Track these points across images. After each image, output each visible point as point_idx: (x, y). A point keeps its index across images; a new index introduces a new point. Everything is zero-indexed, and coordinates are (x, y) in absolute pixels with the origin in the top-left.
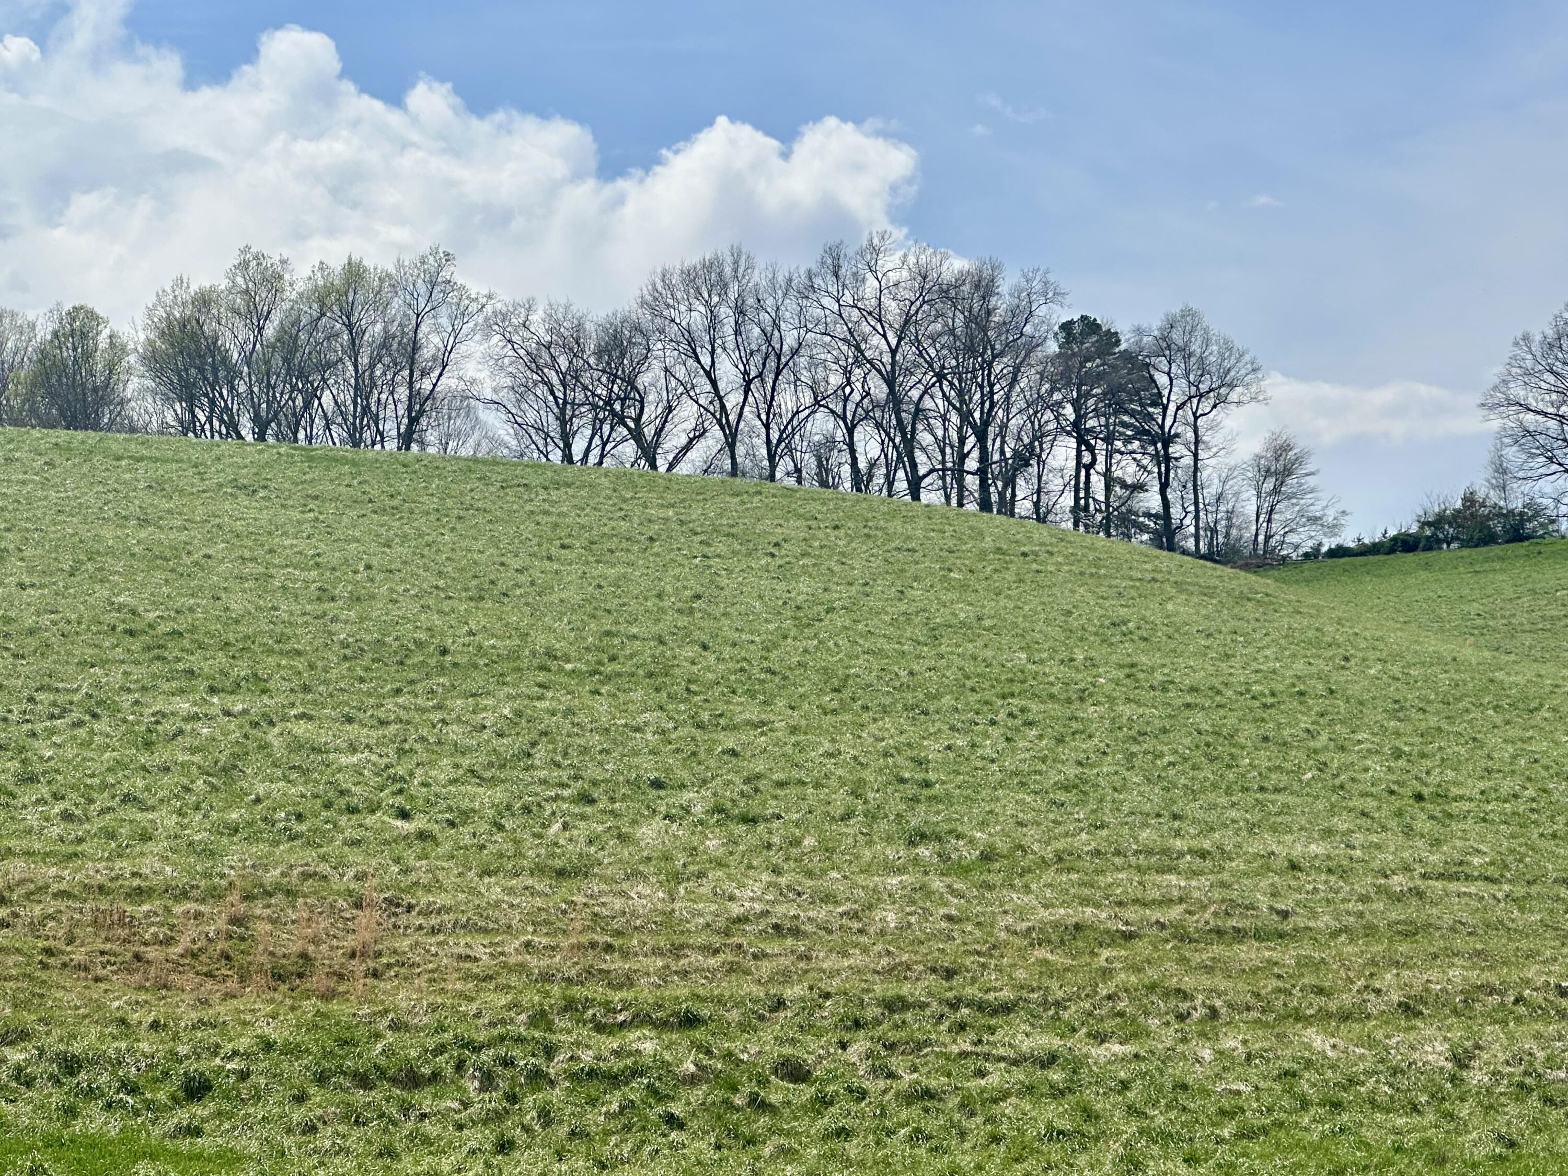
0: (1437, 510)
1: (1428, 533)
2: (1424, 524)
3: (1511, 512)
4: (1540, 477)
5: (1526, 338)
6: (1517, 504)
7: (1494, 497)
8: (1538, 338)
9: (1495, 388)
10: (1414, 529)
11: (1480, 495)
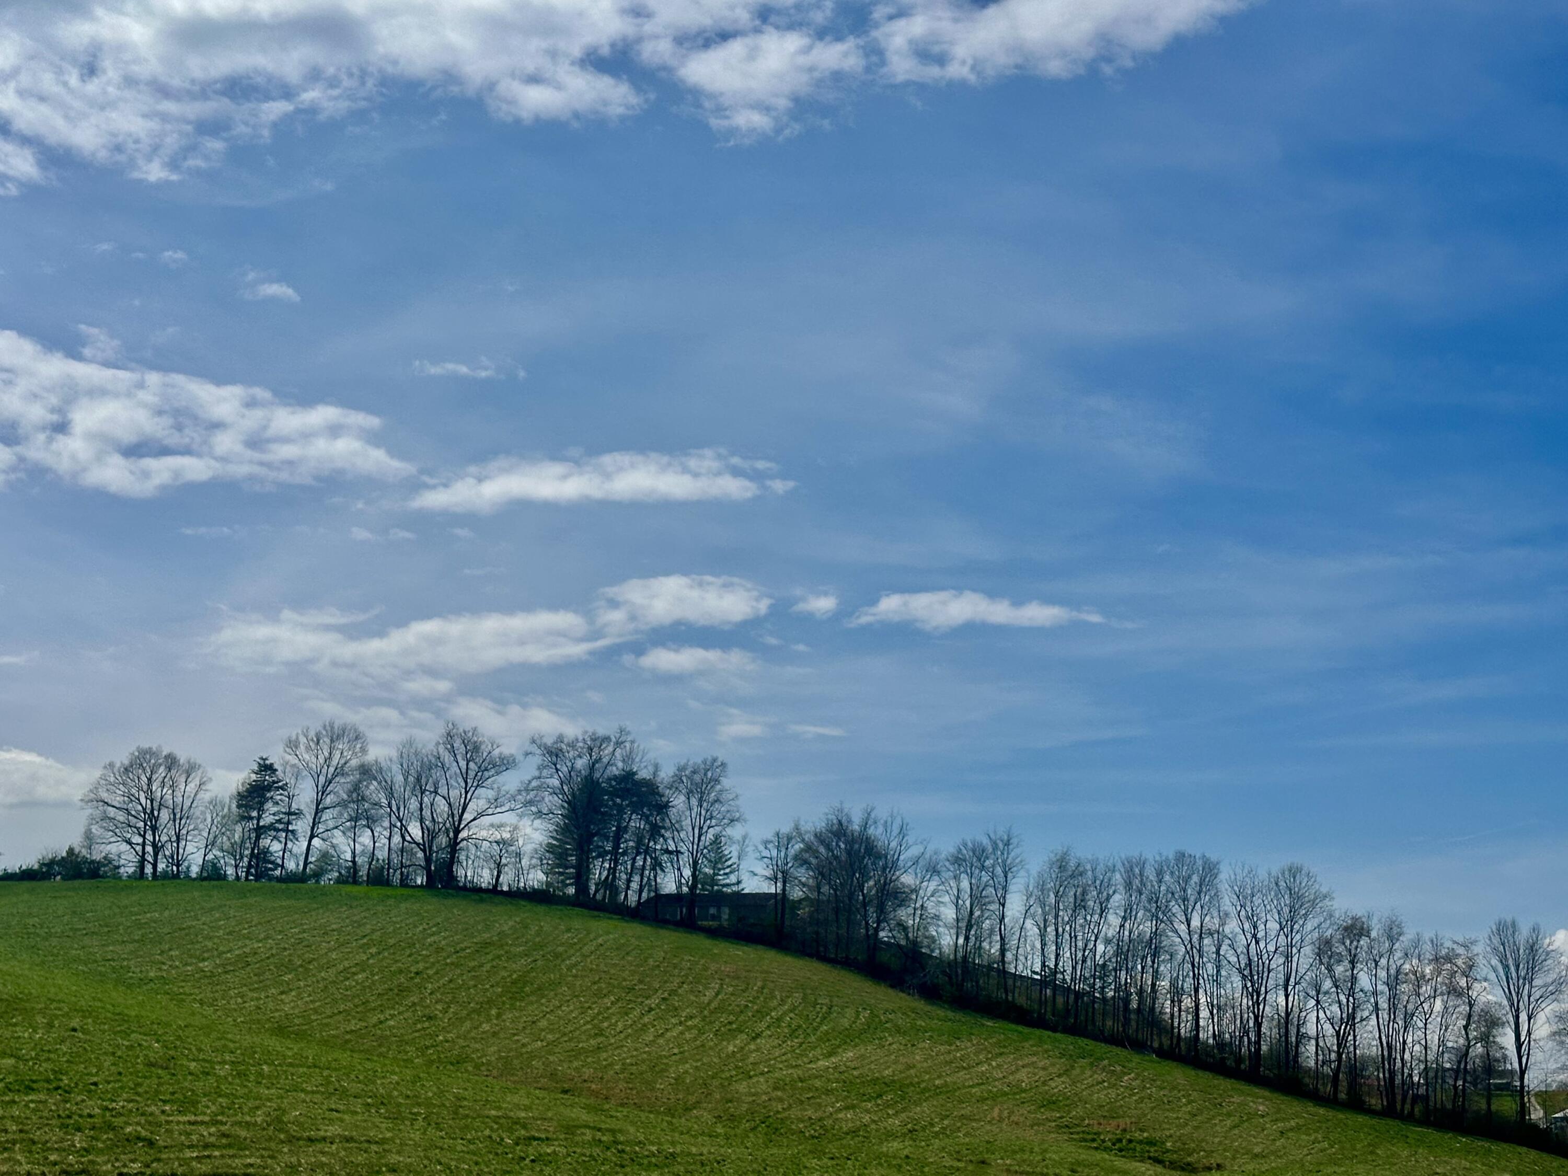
0: (50, 857)
1: (44, 870)
2: (42, 865)
3: (93, 862)
4: (110, 843)
5: (111, 765)
6: (97, 856)
7: (84, 852)
8: (118, 765)
9: (91, 791)
10: (36, 867)
11: (77, 851)
